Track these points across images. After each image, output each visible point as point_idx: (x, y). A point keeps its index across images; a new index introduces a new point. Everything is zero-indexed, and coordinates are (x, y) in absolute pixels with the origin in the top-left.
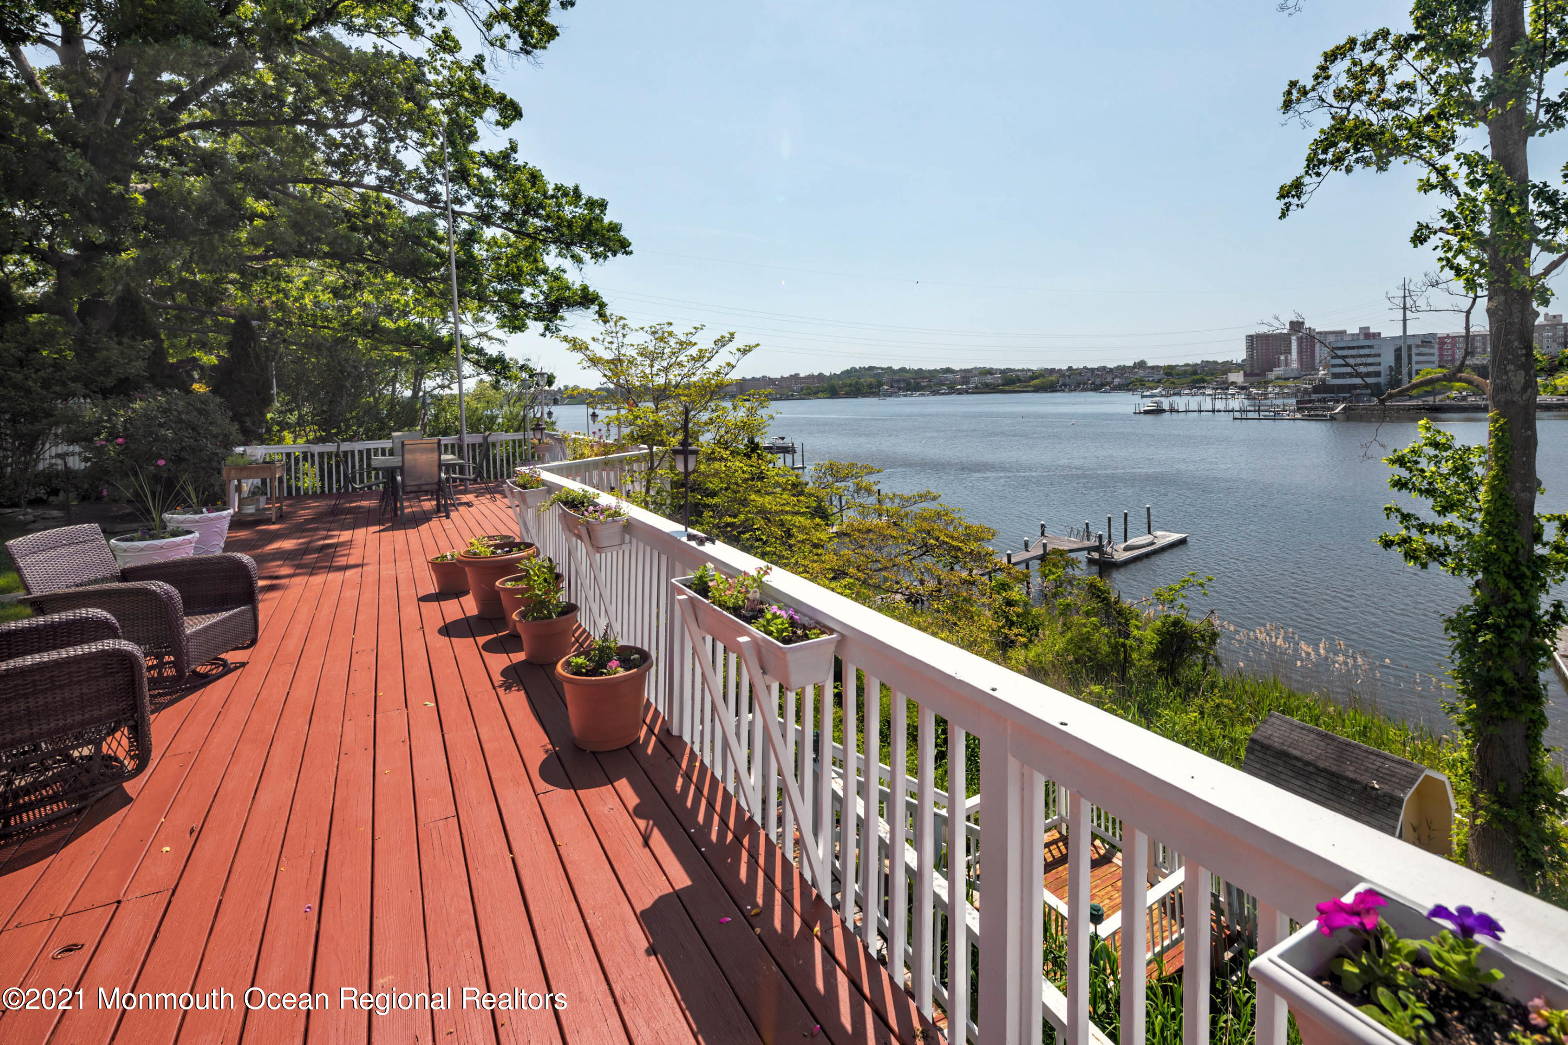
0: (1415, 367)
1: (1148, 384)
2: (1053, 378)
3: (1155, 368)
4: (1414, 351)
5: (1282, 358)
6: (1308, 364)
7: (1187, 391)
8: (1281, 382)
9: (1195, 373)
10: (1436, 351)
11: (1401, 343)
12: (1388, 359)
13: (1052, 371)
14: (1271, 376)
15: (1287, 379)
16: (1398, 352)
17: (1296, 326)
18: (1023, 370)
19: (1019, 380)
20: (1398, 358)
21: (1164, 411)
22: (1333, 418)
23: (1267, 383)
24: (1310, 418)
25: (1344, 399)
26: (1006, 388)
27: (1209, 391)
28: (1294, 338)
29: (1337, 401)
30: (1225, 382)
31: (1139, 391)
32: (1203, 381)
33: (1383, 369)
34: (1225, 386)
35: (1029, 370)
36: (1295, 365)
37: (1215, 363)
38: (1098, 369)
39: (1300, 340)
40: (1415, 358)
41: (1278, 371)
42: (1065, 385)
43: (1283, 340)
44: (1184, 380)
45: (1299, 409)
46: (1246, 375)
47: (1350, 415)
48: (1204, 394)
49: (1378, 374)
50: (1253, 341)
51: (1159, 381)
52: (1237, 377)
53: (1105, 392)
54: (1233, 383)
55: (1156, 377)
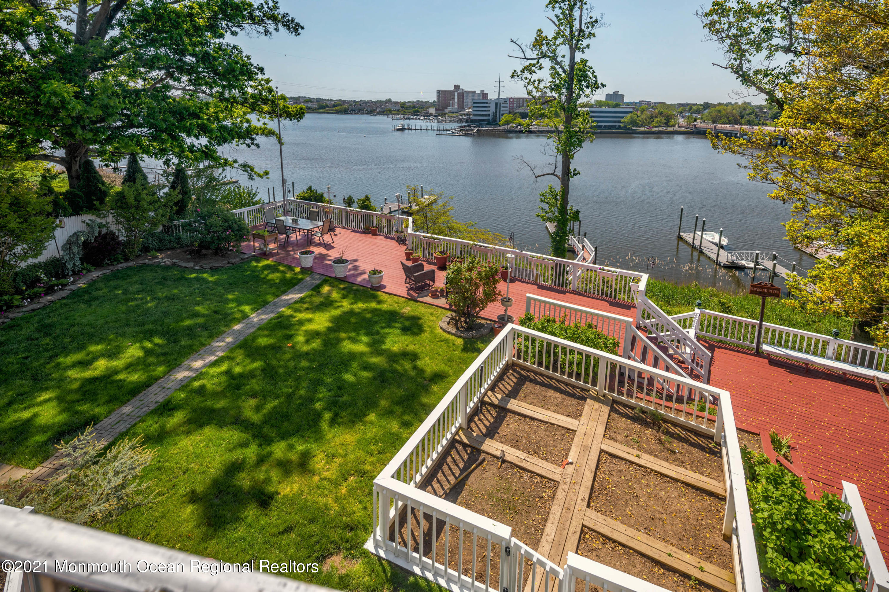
0: (502, 112)
1: (393, 112)
2: (346, 106)
3: (396, 103)
4: (502, 105)
5: (451, 102)
6: (461, 107)
7: (412, 117)
8: (451, 114)
9: (414, 107)
10: (508, 105)
11: (497, 101)
12: (492, 109)
13: (345, 101)
14: (447, 111)
15: (453, 113)
16: (496, 104)
17: (457, 87)
18: (328, 100)
19: (328, 107)
20: (496, 108)
21: (405, 129)
22: (474, 135)
23: (445, 114)
24: (466, 135)
25: (477, 126)
26: (320, 111)
27: (422, 118)
28: (456, 93)
29: (475, 127)
30: (427, 113)
31: (390, 116)
32: (418, 111)
33: (491, 113)
34: (429, 115)
35: (332, 100)
36: (456, 106)
37: (422, 102)
38: (368, 102)
39: (459, 94)
40: (502, 109)
41: (449, 109)
42: (352, 110)
43: (452, 93)
44: (409, 111)
45: (461, 130)
46: (436, 110)
47: (479, 134)
48: (419, 119)
49: (489, 115)
50: (440, 93)
51: (398, 110)
52: (432, 110)
53: (374, 115)
54: (431, 114)
55: (397, 108)
